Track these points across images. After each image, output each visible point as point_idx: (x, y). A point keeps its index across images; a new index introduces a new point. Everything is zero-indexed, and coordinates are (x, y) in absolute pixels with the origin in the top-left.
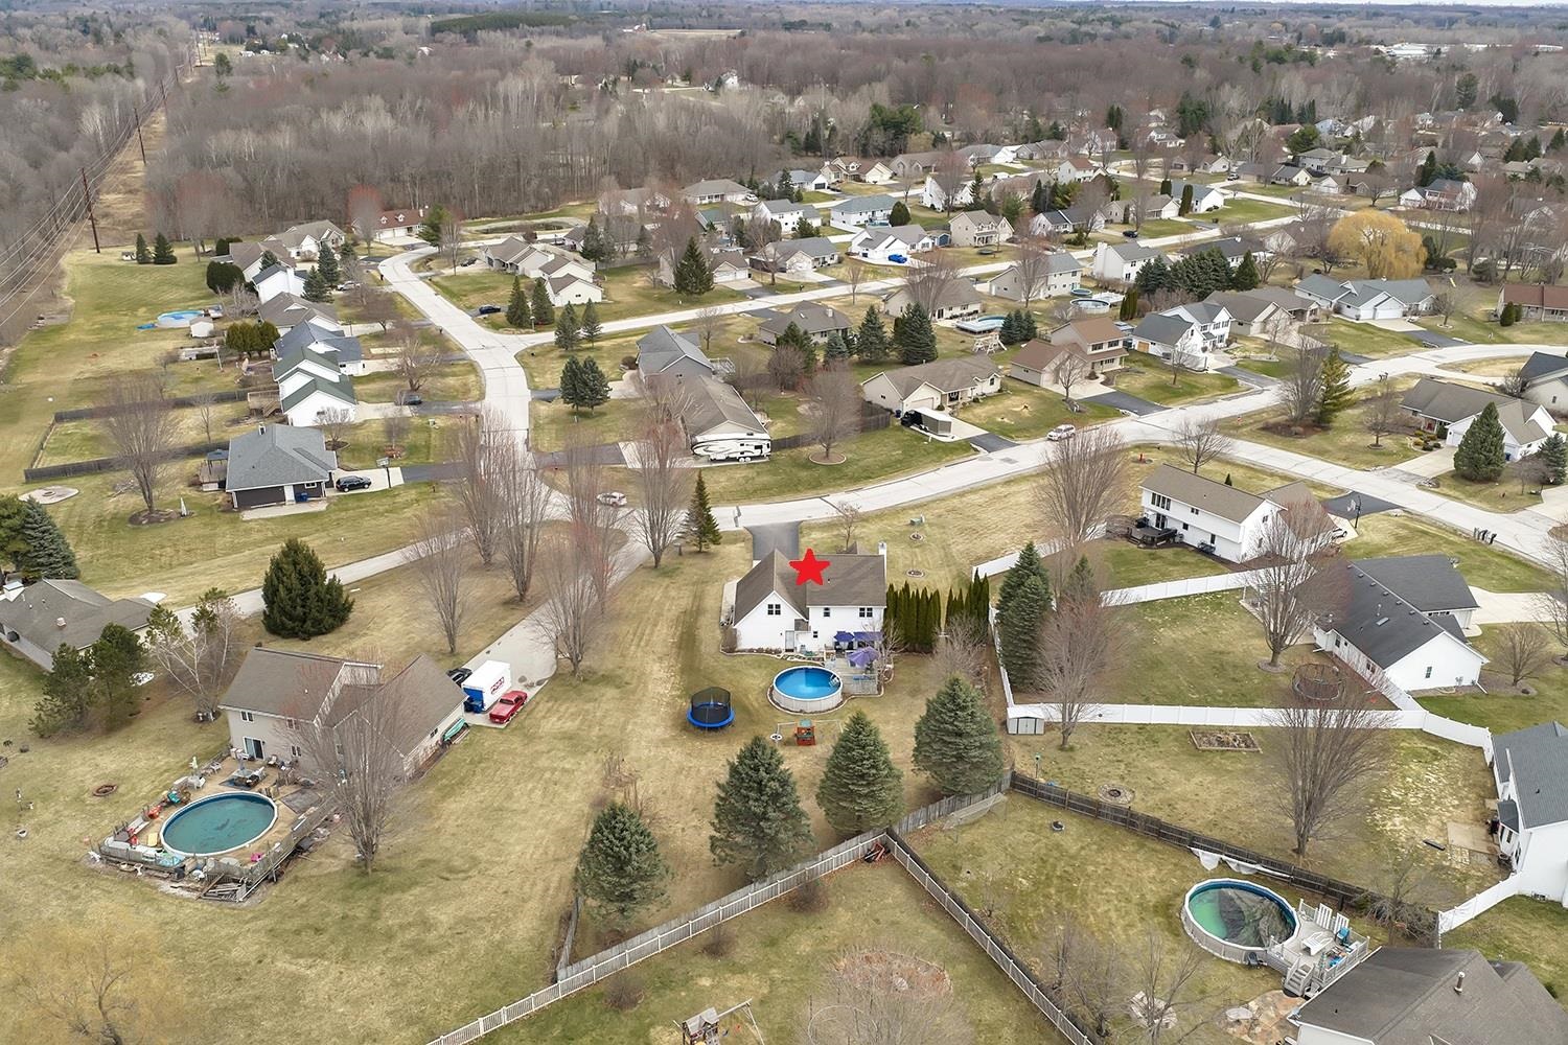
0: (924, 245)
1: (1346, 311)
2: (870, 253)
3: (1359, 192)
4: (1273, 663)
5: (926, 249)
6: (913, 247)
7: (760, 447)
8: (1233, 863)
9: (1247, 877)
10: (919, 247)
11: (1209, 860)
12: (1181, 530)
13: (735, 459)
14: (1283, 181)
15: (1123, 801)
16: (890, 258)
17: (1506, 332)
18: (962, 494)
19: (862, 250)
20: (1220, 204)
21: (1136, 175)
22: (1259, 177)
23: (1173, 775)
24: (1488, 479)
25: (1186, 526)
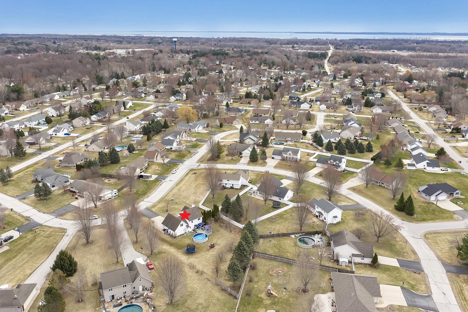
0: (71, 129)
1: (192, 130)
2: (58, 134)
3: (159, 98)
4: (265, 204)
5: (71, 130)
6: (68, 130)
7: (116, 194)
8: (296, 235)
9: (300, 236)
10: (70, 130)
11: (293, 236)
12: (225, 185)
13: (111, 198)
14: (139, 97)
15: (272, 233)
16: (65, 134)
17: (223, 129)
18: (171, 191)
19: (54, 134)
20: (131, 105)
21: (102, 99)
22: (132, 96)
23: (273, 227)
24: (256, 161)
25: (226, 184)
